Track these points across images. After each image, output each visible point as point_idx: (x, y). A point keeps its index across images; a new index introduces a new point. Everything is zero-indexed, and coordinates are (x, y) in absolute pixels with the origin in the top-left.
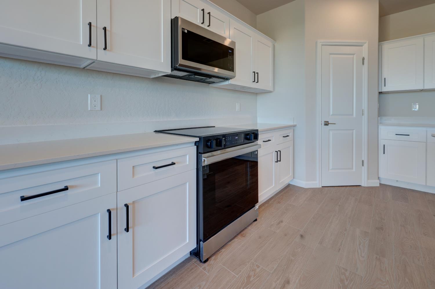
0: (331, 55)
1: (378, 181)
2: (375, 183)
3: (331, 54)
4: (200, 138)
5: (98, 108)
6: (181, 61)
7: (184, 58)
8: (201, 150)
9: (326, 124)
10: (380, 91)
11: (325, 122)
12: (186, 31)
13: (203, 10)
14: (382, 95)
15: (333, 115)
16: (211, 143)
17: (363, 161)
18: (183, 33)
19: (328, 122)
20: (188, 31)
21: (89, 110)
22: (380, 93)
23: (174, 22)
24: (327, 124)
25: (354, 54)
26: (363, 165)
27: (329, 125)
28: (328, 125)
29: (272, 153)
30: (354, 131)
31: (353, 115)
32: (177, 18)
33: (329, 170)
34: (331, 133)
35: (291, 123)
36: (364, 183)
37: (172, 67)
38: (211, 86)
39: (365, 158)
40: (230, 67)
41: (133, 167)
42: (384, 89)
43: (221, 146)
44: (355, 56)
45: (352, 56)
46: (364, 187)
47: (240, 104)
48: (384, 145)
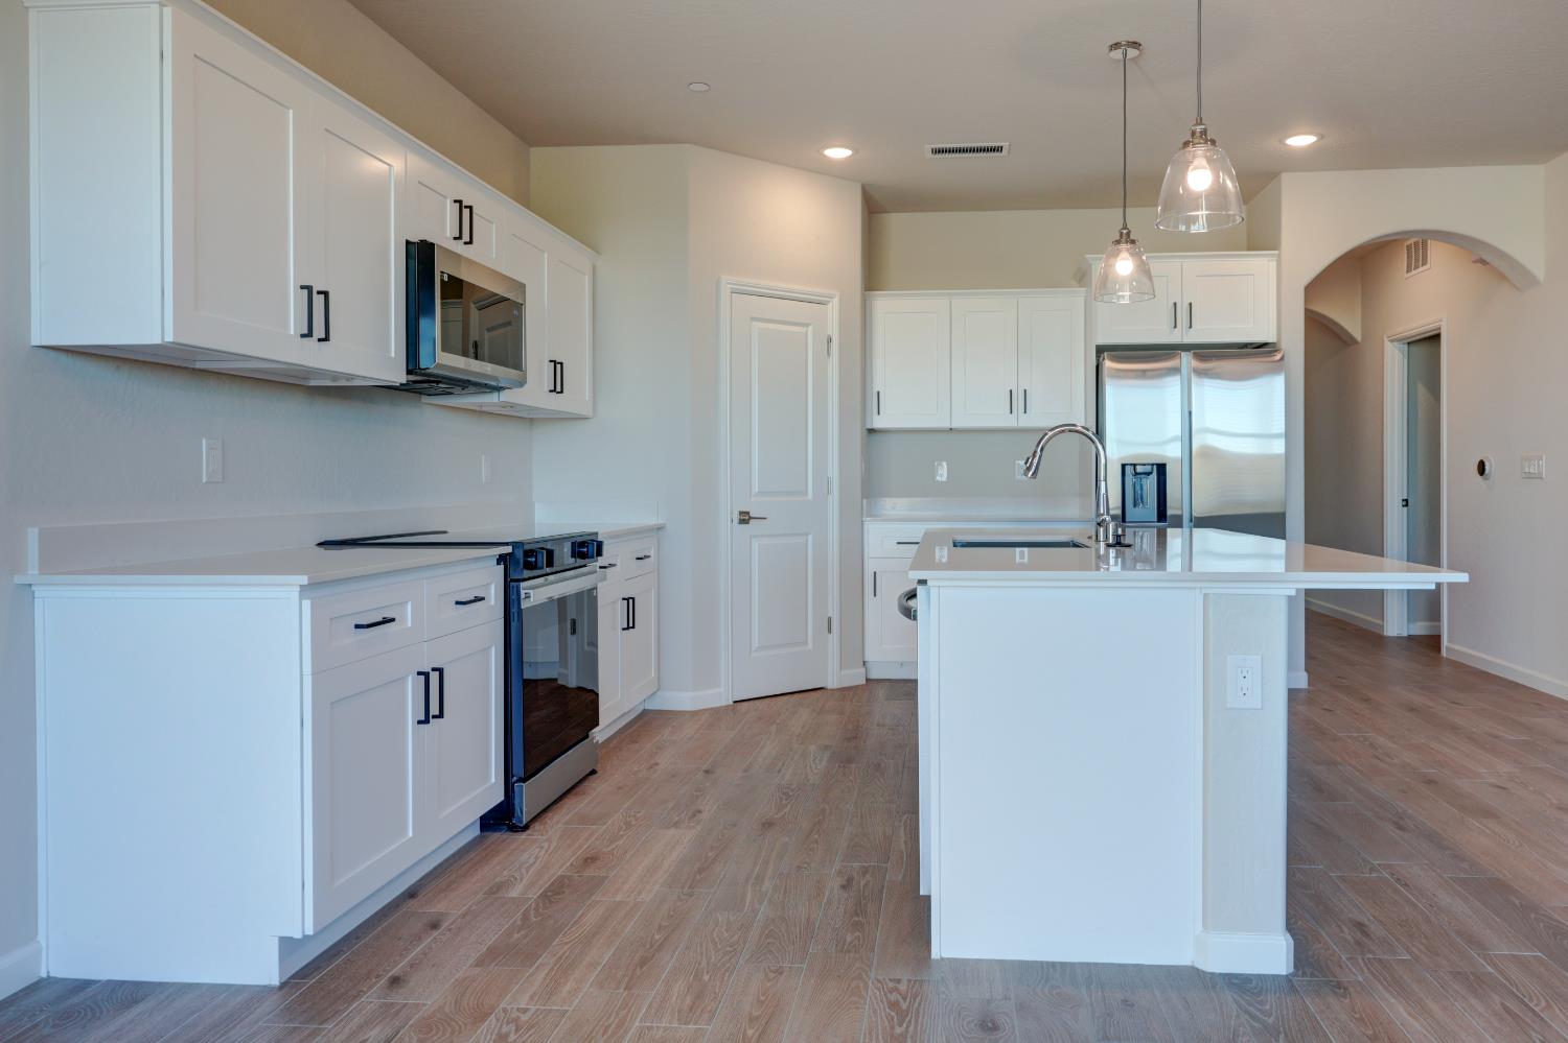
0: (754, 323)
1: (863, 670)
2: (855, 677)
3: (753, 319)
6: (439, 356)
7: (442, 348)
8: (516, 574)
9: (744, 520)
10: (869, 427)
11: (741, 513)
12: (446, 278)
13: (460, 203)
14: (874, 437)
15: (761, 493)
17: (830, 620)
18: (442, 284)
19: (748, 513)
20: (449, 276)
21: (204, 481)
22: (871, 431)
24: (745, 518)
25: (807, 325)
26: (830, 631)
27: (751, 522)
28: (748, 523)
29: (614, 602)
30: (810, 537)
31: (807, 495)
33: (750, 652)
34: (755, 546)
35: (651, 520)
36: (833, 681)
37: (407, 368)
38: (428, 401)
39: (833, 611)
40: (510, 355)
42: (879, 422)
44: (810, 328)
45: (803, 329)
46: (832, 690)
48: (875, 573)
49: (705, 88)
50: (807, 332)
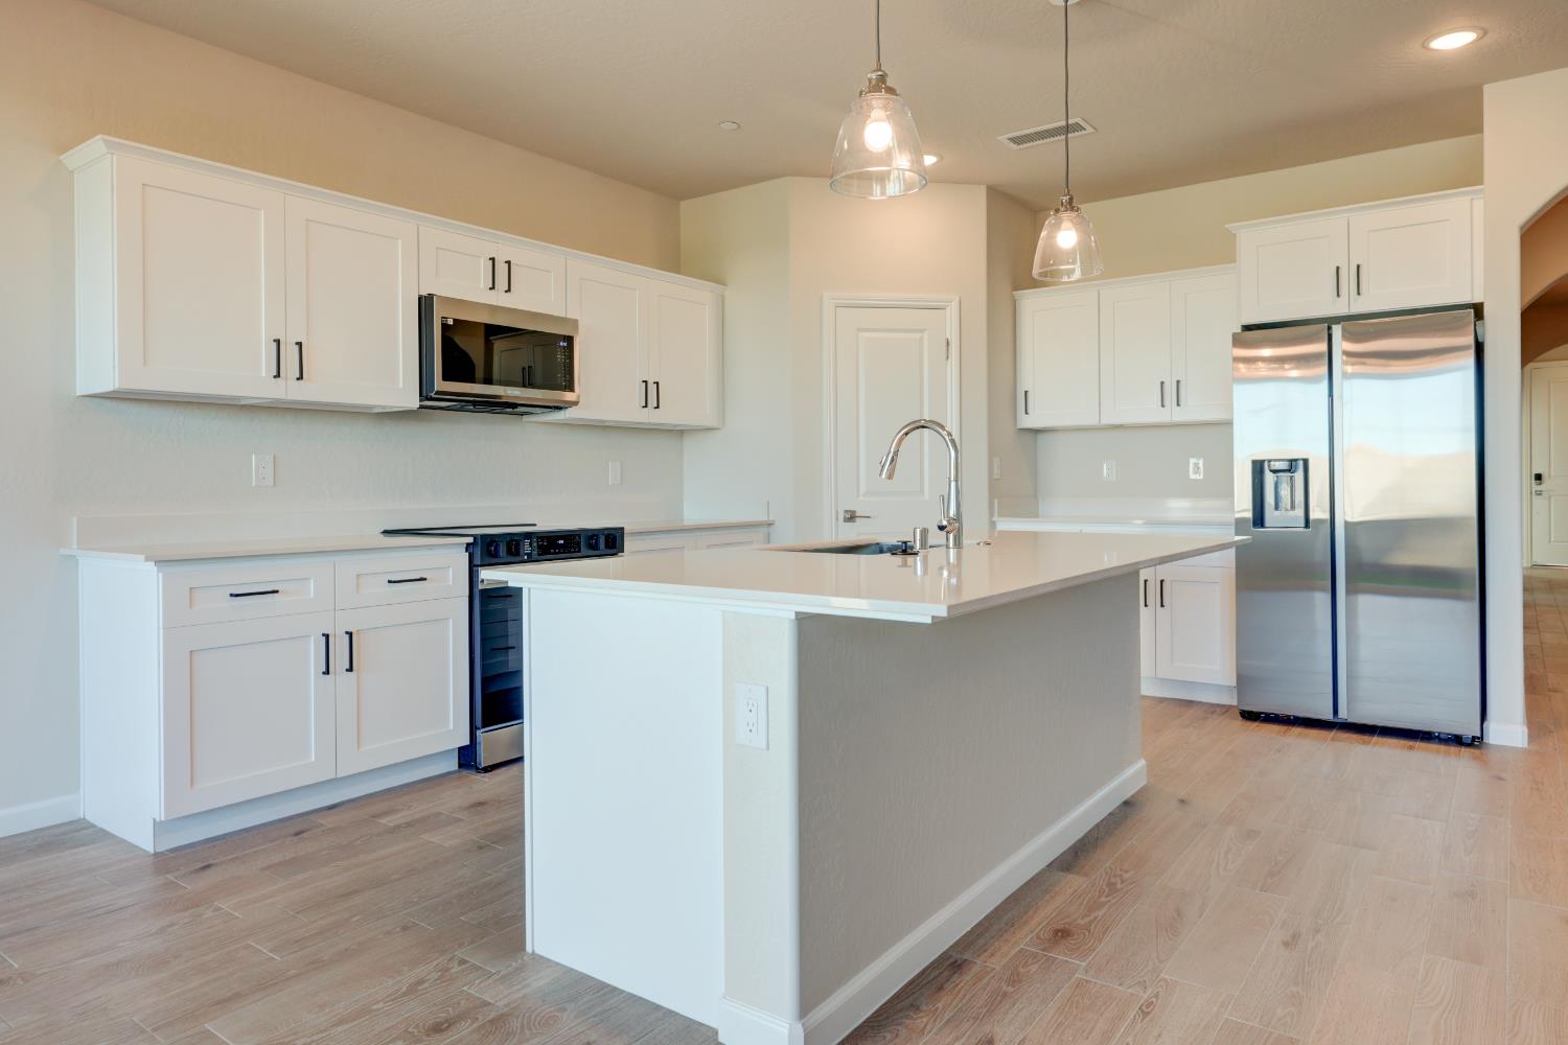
0: (861, 334)
3: (859, 330)
4: (475, 537)
5: (269, 481)
6: (440, 384)
7: (445, 378)
8: (477, 561)
9: (851, 518)
10: (1021, 427)
11: (846, 511)
12: (450, 322)
13: (493, 259)
15: (870, 493)
16: (496, 548)
18: (445, 327)
19: (854, 513)
20: (454, 320)
21: (254, 486)
23: (425, 304)
27: (857, 519)
28: (853, 521)
31: (923, 494)
32: (431, 296)
35: (762, 517)
37: (420, 395)
38: (529, 420)
41: (358, 575)
42: (1028, 422)
43: (517, 553)
44: (923, 333)
45: (918, 336)
47: (622, 464)
49: (735, 126)
50: (921, 339)
